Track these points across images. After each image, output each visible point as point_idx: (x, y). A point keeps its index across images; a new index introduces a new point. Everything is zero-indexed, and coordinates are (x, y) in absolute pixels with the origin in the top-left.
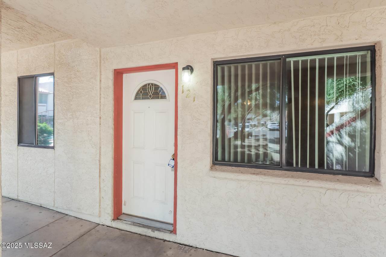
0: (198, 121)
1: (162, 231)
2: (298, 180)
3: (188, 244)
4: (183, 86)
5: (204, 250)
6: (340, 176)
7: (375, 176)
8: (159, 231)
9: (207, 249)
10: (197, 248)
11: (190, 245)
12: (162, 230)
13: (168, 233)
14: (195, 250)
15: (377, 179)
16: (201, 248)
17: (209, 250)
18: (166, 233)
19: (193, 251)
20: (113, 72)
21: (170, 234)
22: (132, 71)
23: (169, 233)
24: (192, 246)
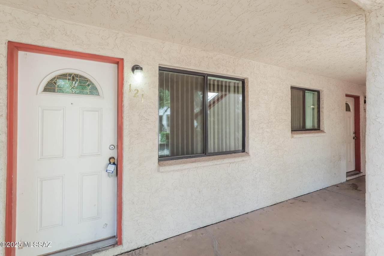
0: (147, 121)
1: (103, 251)
2: (218, 160)
3: (136, 248)
4: (130, 84)
5: (154, 244)
6: (233, 154)
7: (246, 151)
8: (98, 252)
9: (156, 242)
10: (146, 246)
11: (139, 247)
12: (100, 250)
13: (110, 248)
14: (147, 249)
15: (247, 153)
16: (150, 244)
17: (158, 241)
18: (109, 249)
19: (145, 250)
20: (7, 44)
21: (114, 248)
22: (46, 51)
23: (112, 248)
24: (141, 248)
